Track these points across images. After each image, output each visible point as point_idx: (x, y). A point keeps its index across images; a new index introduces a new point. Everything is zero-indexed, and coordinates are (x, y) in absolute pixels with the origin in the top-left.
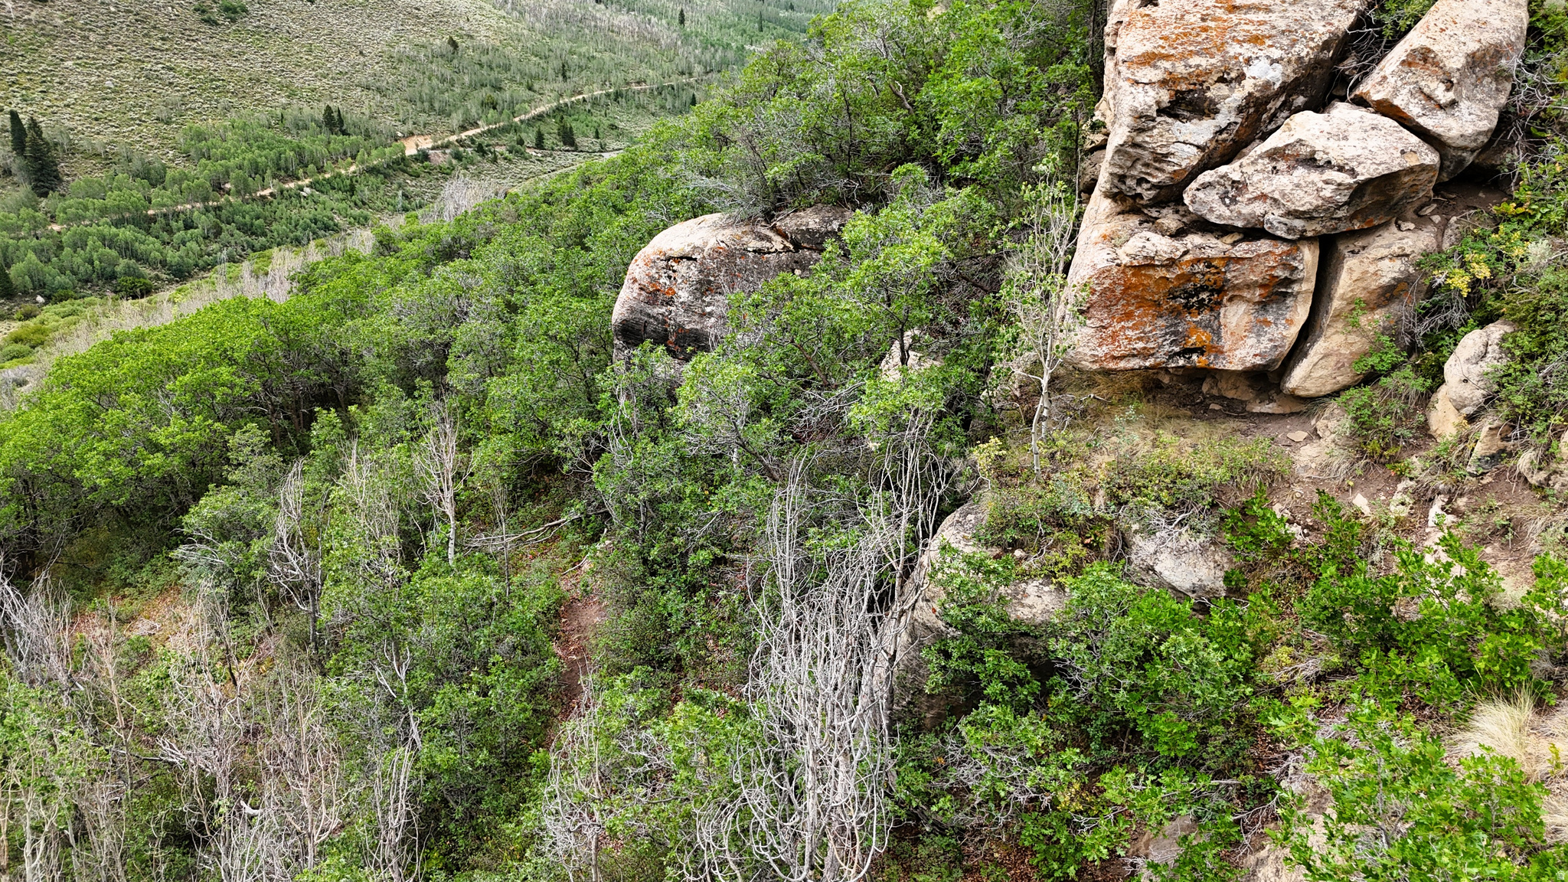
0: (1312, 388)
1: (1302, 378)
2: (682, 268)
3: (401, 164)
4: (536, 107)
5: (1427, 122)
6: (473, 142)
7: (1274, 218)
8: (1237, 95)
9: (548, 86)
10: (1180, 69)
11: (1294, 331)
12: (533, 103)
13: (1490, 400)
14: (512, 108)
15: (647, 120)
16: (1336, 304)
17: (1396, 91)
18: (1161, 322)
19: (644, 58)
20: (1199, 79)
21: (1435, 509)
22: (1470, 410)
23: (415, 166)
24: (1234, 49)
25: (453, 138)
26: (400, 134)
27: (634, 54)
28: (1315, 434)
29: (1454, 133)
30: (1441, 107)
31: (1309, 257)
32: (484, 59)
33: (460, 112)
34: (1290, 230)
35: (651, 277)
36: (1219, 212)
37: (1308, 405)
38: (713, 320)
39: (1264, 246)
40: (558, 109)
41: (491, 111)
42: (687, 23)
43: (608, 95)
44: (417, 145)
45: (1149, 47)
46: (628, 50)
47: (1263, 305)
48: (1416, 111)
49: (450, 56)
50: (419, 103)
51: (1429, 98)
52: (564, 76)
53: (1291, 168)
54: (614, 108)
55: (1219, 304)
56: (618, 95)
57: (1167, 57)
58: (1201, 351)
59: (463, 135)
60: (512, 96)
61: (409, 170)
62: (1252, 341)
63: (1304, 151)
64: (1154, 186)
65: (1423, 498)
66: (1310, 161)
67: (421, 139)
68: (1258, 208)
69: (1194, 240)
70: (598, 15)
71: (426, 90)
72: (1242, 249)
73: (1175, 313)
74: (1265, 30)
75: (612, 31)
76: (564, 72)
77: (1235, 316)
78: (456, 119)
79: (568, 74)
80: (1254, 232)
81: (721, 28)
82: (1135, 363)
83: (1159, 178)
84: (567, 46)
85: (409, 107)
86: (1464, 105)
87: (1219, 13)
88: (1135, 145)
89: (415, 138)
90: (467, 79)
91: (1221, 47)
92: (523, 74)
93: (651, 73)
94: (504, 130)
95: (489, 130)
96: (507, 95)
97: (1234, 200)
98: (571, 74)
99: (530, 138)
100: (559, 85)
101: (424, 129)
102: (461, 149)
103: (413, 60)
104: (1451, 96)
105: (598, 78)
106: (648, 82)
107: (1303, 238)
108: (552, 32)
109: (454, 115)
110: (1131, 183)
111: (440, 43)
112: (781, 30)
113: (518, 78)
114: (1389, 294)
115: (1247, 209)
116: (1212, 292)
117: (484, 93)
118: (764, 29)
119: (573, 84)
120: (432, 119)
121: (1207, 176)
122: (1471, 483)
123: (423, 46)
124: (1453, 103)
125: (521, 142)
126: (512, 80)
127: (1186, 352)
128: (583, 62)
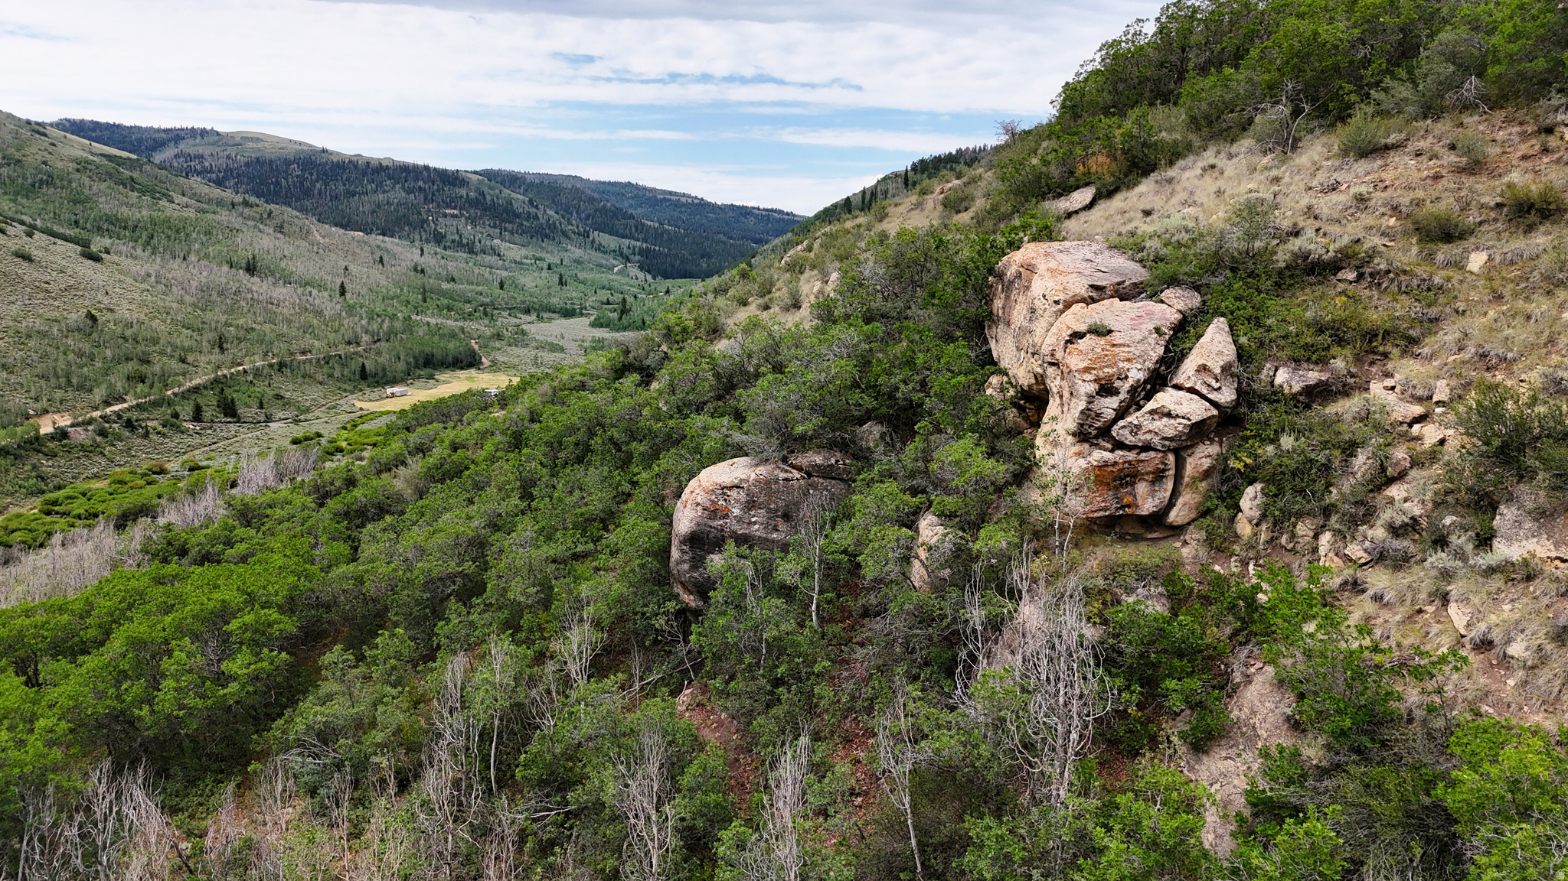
0: (1180, 521)
1: (1175, 516)
2: (734, 493)
3: (35, 443)
4: (191, 380)
5: (1211, 396)
6: (120, 417)
7: (1156, 440)
8: (1127, 386)
9: (203, 358)
10: (1101, 374)
11: (1168, 493)
12: (188, 376)
13: (1264, 516)
14: (164, 380)
15: (315, 389)
16: (1186, 479)
17: (1195, 383)
18: (1110, 493)
19: (308, 328)
20: (1110, 378)
21: (1251, 567)
22: (1254, 522)
23: (51, 445)
24: (1121, 365)
25: (96, 414)
26: (32, 412)
27: (297, 325)
28: (1185, 543)
29: (1223, 401)
30: (1215, 390)
31: (1171, 458)
32: (128, 333)
33: (104, 386)
34: (1163, 446)
35: (713, 501)
36: (1130, 440)
37: (1177, 530)
38: (757, 526)
39: (1152, 454)
40: (216, 381)
41: (141, 385)
42: (348, 295)
43: (271, 366)
44: (54, 423)
45: (1085, 364)
46: (289, 322)
47: (1153, 483)
48: (1204, 391)
49: (88, 330)
50: (53, 380)
51: (1209, 386)
52: (221, 348)
53: (1161, 418)
54: (277, 378)
55: (1135, 483)
56: (281, 366)
57: (1094, 369)
58: (1129, 506)
59: (108, 410)
60: (162, 369)
61: (45, 450)
62: (1150, 500)
63: (1166, 410)
64: (1096, 428)
65: (1245, 564)
66: (1169, 415)
67: (56, 417)
68: (1148, 437)
69: (1120, 453)
70: (254, 288)
71: (61, 365)
72: (1143, 456)
73: (1116, 488)
74: (1130, 356)
75: (272, 304)
76: (221, 344)
77: (1142, 488)
78: (99, 394)
79: (225, 346)
80: (1147, 447)
81: (383, 300)
82: (1101, 514)
83: (1098, 424)
84: (223, 318)
85: (43, 383)
86: (1223, 388)
87: (1108, 347)
88: (1088, 410)
89: (50, 415)
90: (109, 353)
91: (1115, 363)
92: (174, 347)
93: (316, 342)
94: (156, 404)
95: (138, 405)
96: (157, 368)
97: (1136, 434)
98: (229, 346)
99: (186, 410)
100: (216, 356)
101: (61, 407)
102: (107, 425)
103: (44, 335)
104: (1218, 385)
105: (259, 349)
106: (314, 352)
107: (1169, 450)
108: (206, 306)
109: (96, 390)
110: (1086, 427)
111: (75, 317)
112: (445, 301)
113: (169, 350)
114: (1207, 474)
115: (1143, 437)
116: (1131, 477)
117: (131, 367)
118: (428, 300)
119: (231, 356)
120: (70, 395)
121: (1121, 423)
122: (1263, 553)
123: (56, 321)
124: (1220, 388)
125: (176, 416)
126: (162, 353)
127: (1123, 507)
128: (242, 334)
